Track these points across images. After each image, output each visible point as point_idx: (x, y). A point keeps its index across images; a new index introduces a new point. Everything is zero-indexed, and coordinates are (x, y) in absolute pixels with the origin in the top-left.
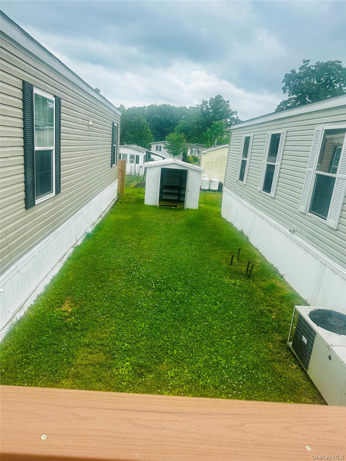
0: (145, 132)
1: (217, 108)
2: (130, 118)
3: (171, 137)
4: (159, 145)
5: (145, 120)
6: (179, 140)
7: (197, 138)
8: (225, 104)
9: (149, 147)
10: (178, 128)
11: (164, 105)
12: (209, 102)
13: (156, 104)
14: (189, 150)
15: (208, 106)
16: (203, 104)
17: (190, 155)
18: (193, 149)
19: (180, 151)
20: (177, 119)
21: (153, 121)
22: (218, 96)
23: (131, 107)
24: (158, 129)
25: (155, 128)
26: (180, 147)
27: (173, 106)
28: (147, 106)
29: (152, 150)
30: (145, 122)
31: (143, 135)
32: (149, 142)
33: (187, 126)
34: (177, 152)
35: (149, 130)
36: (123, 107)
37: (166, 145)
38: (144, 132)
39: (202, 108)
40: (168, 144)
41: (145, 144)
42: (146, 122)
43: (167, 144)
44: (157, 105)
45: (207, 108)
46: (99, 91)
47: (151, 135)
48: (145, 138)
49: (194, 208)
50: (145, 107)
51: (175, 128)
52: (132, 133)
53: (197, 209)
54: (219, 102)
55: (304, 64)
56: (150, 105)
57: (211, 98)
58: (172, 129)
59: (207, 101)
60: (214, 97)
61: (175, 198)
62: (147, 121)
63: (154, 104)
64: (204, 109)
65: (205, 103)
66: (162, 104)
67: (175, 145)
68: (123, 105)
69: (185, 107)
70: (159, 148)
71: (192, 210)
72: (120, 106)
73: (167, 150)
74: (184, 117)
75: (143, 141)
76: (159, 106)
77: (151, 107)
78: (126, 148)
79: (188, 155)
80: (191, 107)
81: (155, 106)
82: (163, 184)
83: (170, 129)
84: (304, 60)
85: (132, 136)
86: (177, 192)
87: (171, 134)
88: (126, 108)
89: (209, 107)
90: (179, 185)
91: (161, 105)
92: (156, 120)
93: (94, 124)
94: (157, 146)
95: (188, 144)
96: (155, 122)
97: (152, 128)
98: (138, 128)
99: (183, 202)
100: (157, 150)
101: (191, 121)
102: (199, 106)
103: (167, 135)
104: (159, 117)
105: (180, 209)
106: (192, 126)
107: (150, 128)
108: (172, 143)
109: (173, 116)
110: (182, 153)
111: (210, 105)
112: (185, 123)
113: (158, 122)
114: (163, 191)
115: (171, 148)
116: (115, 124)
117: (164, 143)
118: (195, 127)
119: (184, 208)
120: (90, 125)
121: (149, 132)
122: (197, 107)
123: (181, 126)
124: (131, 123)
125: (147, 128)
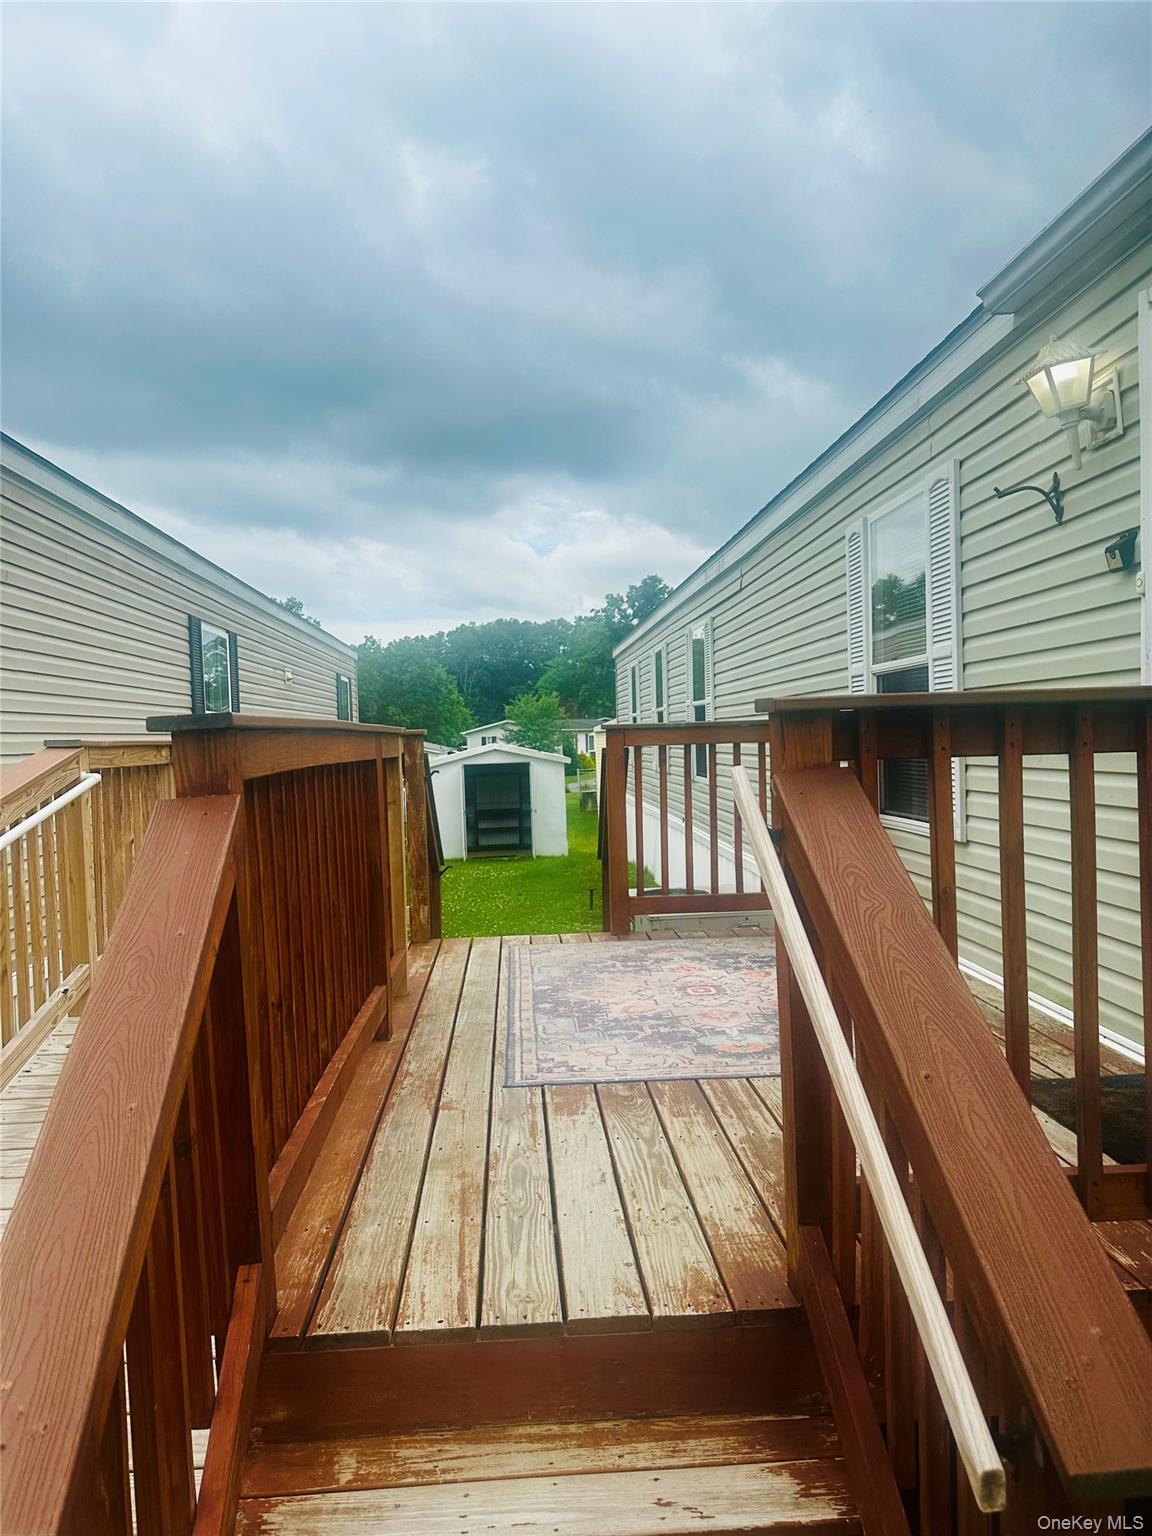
0: (445, 702)
2: (395, 669)
3: (520, 707)
4: (488, 733)
5: (441, 671)
6: (546, 712)
9: (460, 745)
10: (546, 681)
11: (499, 622)
12: (625, 599)
13: (474, 623)
14: (581, 738)
15: (625, 610)
16: (609, 604)
17: (585, 752)
19: (554, 741)
20: (541, 657)
21: (469, 672)
22: (650, 578)
23: (397, 640)
24: (485, 691)
25: (477, 690)
26: (553, 733)
27: (525, 623)
28: (446, 632)
30: (442, 677)
31: (440, 712)
32: (459, 731)
33: (572, 672)
35: (455, 696)
36: (374, 642)
37: (511, 731)
38: (441, 702)
39: (610, 617)
40: (515, 729)
41: (449, 738)
42: (444, 676)
43: (511, 727)
44: (477, 625)
45: (625, 616)
46: (300, 606)
47: (464, 709)
48: (446, 719)
49: (558, 853)
50: (441, 634)
51: (540, 683)
52: (405, 710)
53: (566, 854)
54: (656, 595)
56: (457, 629)
57: (632, 587)
58: (529, 686)
59: (622, 597)
60: (638, 584)
61: (514, 840)
62: (449, 672)
63: (467, 624)
64: (616, 620)
65: (614, 602)
66: (493, 620)
67: (537, 728)
68: (374, 638)
69: (562, 620)
71: (552, 857)
72: (364, 641)
74: (562, 648)
75: (442, 728)
76: (483, 626)
77: (461, 633)
79: (579, 753)
80: (580, 619)
81: (472, 629)
82: (479, 808)
83: (524, 687)
86: (515, 823)
87: (519, 700)
88: (384, 645)
89: (630, 611)
90: (518, 806)
91: (489, 624)
92: (480, 667)
93: (295, 676)
94: (482, 736)
95: (576, 721)
96: (478, 674)
97: (470, 691)
98: (423, 694)
99: (529, 847)
101: (583, 658)
102: (598, 612)
103: (509, 704)
104: (486, 658)
105: (522, 859)
106: (586, 671)
107: (459, 692)
108: (526, 725)
109: (529, 651)
110: (561, 747)
111: (632, 606)
112: (567, 664)
113: (486, 673)
114: (482, 825)
115: (523, 737)
116: (343, 678)
117: (502, 727)
118: (595, 671)
119: (531, 857)
120: (289, 680)
121: (458, 703)
122: (596, 616)
123: (555, 674)
124: (401, 684)
125: (450, 692)
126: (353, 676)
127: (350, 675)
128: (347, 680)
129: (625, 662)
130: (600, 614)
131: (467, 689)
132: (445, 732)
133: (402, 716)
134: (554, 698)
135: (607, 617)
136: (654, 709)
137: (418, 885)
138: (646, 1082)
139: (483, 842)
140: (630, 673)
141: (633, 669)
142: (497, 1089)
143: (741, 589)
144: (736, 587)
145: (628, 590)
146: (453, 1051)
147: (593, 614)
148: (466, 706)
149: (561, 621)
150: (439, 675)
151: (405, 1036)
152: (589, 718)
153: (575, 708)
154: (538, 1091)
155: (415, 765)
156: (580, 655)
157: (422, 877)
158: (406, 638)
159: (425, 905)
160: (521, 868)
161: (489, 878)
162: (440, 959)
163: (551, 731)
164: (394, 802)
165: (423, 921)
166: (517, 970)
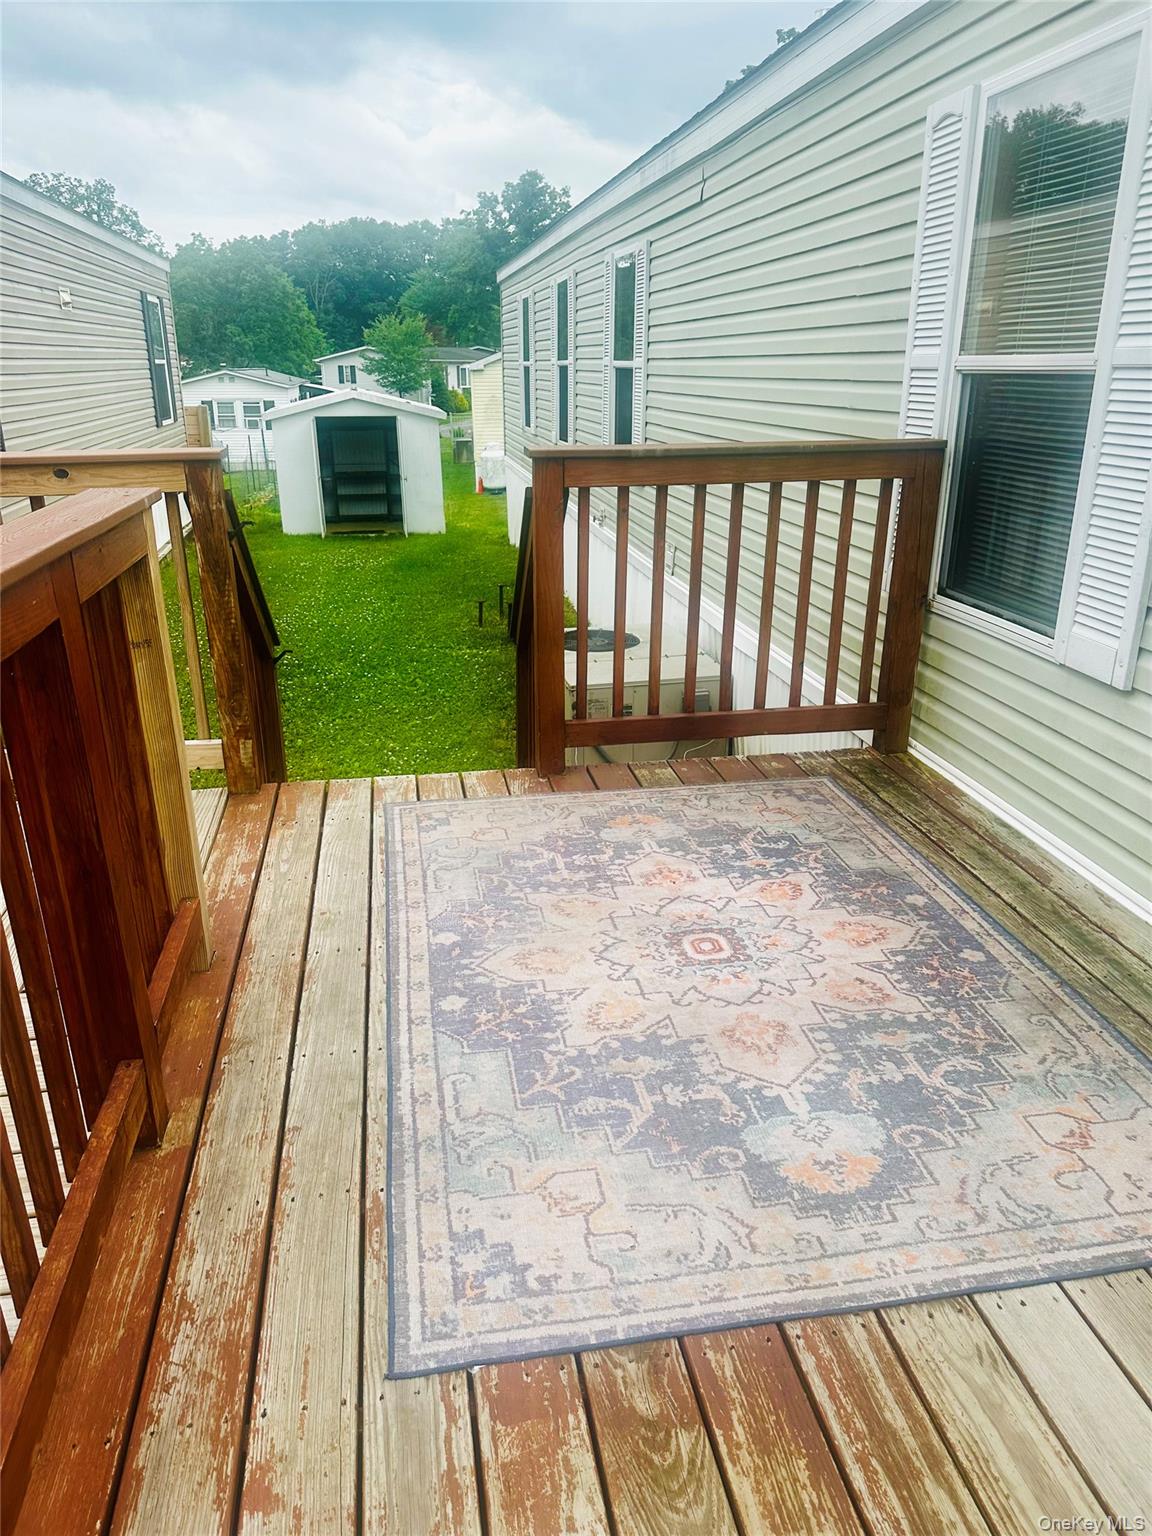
0: (293, 321)
1: (530, 217)
2: (232, 277)
3: (381, 330)
4: (346, 363)
5: (286, 281)
6: (411, 338)
7: (479, 328)
8: (557, 201)
9: (314, 374)
10: (410, 298)
11: (353, 221)
12: (500, 200)
13: (323, 222)
14: (452, 371)
15: (500, 214)
16: (483, 205)
17: (456, 388)
18: (464, 366)
19: (419, 375)
20: (404, 267)
21: (320, 283)
22: (530, 174)
23: (232, 241)
24: (340, 308)
25: (330, 306)
26: (420, 364)
27: (384, 224)
28: (291, 231)
29: (323, 381)
30: (287, 289)
31: (288, 334)
32: (311, 357)
33: (439, 289)
34: (410, 379)
35: (305, 313)
36: (203, 242)
37: (371, 360)
38: (288, 321)
39: (482, 221)
40: (377, 357)
41: (300, 366)
42: (290, 288)
43: (371, 355)
44: (327, 224)
45: (500, 221)
47: (316, 330)
48: (295, 342)
49: (434, 530)
50: (285, 234)
51: (403, 300)
52: (246, 330)
53: (444, 531)
54: (536, 196)
55: (782, 44)
56: (304, 228)
57: (508, 185)
58: (390, 304)
59: (496, 197)
60: (516, 181)
61: (380, 509)
62: (297, 283)
63: (315, 222)
64: (489, 225)
65: (488, 202)
66: (345, 218)
67: (401, 357)
68: (204, 236)
69: (427, 221)
70: (347, 372)
71: (427, 535)
73: (375, 376)
74: (427, 257)
75: (292, 354)
76: (336, 227)
77: (309, 233)
78: (226, 379)
79: (450, 388)
80: (447, 221)
81: (322, 229)
82: (337, 470)
83: (385, 305)
84: (779, 32)
85: (249, 341)
86: (380, 489)
87: (380, 322)
88: (217, 246)
89: (506, 215)
90: (384, 469)
91: (341, 223)
92: (332, 277)
93: (76, 298)
94: (340, 368)
95: (445, 349)
96: (331, 286)
97: (322, 306)
98: (267, 310)
99: (399, 519)
100: (341, 381)
101: (453, 271)
102: (469, 214)
103: (369, 327)
104: (340, 265)
105: (392, 536)
106: (456, 288)
107: (310, 308)
108: (389, 352)
109: (389, 260)
110: (429, 382)
111: (508, 209)
112: (434, 277)
113: (340, 285)
114: (342, 491)
115: (387, 368)
116: (150, 298)
117: (362, 355)
118: (466, 288)
119: (403, 534)
120: (66, 304)
121: (308, 322)
122: (466, 219)
123: (419, 289)
124: (240, 296)
125: (299, 309)
126: (166, 294)
127: (160, 293)
128: (157, 301)
129: (513, 289)
130: (471, 216)
131: (319, 303)
132: (295, 357)
133: (242, 336)
134: (420, 322)
135: (479, 221)
136: (554, 360)
137: (233, 709)
138: (680, 1339)
139: (344, 511)
140: (521, 307)
141: (526, 301)
142: (375, 1385)
143: (702, 202)
144: (693, 197)
145: (504, 188)
146: (284, 1197)
147: (463, 217)
148: (318, 326)
149: (426, 223)
150: (284, 286)
151: (191, 1126)
152: (459, 346)
153: (444, 332)
154: (460, 1381)
155: (210, 512)
156: (449, 268)
157: (238, 696)
158: (241, 237)
159: (246, 738)
160: (391, 553)
161: (353, 568)
162: (273, 842)
163: (417, 362)
164: (148, 642)
165: (246, 763)
166: (401, 888)
